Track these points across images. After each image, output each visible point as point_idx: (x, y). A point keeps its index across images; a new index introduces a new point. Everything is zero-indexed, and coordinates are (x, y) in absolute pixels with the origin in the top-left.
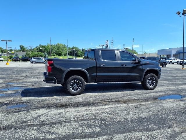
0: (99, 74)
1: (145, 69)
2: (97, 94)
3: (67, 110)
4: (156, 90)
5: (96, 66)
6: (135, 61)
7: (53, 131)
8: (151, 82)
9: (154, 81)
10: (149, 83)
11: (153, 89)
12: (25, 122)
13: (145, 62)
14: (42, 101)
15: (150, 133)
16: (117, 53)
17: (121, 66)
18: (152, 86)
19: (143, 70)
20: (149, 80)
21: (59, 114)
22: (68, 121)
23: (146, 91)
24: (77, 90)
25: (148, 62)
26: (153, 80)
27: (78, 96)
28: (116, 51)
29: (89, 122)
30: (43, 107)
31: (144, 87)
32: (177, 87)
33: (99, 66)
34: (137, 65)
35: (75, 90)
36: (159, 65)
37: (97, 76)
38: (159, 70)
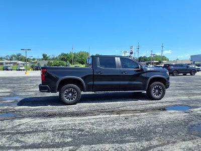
0: (96, 83)
1: (149, 78)
2: (94, 104)
3: (52, 119)
4: (163, 100)
5: (92, 74)
6: (138, 68)
7: (22, 140)
8: (157, 91)
9: (161, 90)
10: (155, 92)
11: (160, 99)
12: (3, 130)
13: (149, 69)
14: (34, 110)
15: (121, 145)
16: (118, 60)
17: (121, 74)
18: (159, 95)
19: (147, 78)
20: (155, 88)
21: (41, 123)
22: (45, 131)
23: (151, 101)
24: (72, 99)
25: (153, 69)
26: (159, 90)
27: (72, 106)
28: (116, 58)
29: (65, 132)
30: (30, 116)
31: (149, 97)
32: (190, 97)
33: (96, 74)
34: (140, 72)
35: (70, 100)
36: (167, 73)
37: (94, 85)
38: (167, 78)
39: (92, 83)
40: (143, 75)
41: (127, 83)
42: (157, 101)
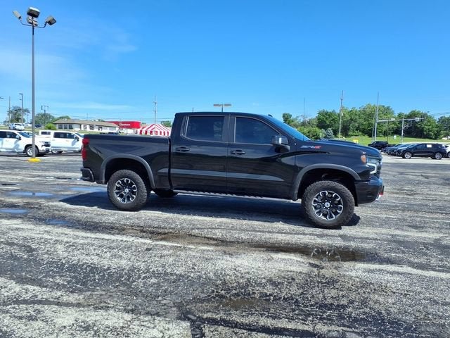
4: (346, 230)
5: (168, 150)
8: (328, 205)
9: (339, 203)
13: (305, 147)
17: (230, 155)
18: (331, 217)
19: (296, 169)
25: (318, 147)
33: (176, 151)
35: (124, 200)
36: (363, 157)
37: (172, 176)
38: (360, 174)
39: (166, 170)
40: (284, 160)
42: (319, 231)
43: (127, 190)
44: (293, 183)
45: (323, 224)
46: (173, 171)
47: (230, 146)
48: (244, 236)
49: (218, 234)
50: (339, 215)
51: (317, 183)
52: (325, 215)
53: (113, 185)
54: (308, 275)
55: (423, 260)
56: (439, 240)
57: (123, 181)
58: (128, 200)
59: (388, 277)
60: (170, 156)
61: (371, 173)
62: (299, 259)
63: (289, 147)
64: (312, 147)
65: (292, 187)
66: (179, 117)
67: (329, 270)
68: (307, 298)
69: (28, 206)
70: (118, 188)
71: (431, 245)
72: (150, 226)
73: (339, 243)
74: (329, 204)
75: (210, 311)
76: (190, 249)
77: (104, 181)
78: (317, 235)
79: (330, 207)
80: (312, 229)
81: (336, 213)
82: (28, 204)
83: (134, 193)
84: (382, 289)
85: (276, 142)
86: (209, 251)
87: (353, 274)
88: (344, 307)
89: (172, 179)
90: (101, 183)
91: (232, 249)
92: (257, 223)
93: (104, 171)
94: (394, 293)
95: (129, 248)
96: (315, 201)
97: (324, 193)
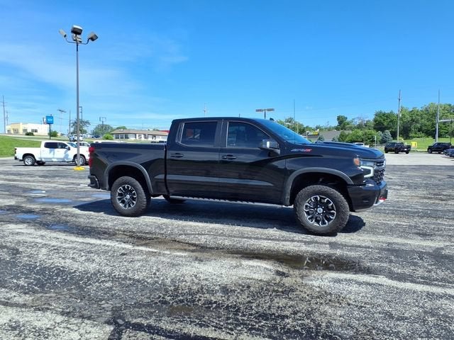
1: (292, 171)
4: (342, 238)
5: (163, 157)
8: (320, 210)
9: (331, 209)
11: (333, 234)
13: (295, 150)
17: (221, 159)
18: (324, 223)
19: (286, 173)
20: (311, 203)
25: (309, 150)
33: (171, 158)
35: (125, 206)
36: (356, 160)
37: (168, 182)
38: (351, 178)
39: (161, 176)
40: (275, 163)
41: (236, 181)
42: (310, 237)
43: (128, 196)
44: (283, 188)
45: (315, 231)
46: (169, 177)
47: (222, 151)
48: (227, 242)
49: (202, 240)
50: (332, 221)
51: (309, 187)
52: (317, 221)
53: (116, 191)
54: (268, 283)
55: (407, 271)
56: (442, 249)
57: (124, 188)
58: (130, 206)
59: (354, 288)
60: (165, 162)
61: (365, 176)
62: (268, 267)
63: (278, 151)
64: (303, 150)
65: (282, 192)
66: (176, 123)
67: (293, 278)
68: (251, 307)
69: (43, 212)
70: (120, 195)
71: (429, 254)
72: (141, 232)
73: (325, 250)
74: (322, 210)
75: (142, 317)
76: (164, 255)
77: (107, 187)
78: (306, 243)
79: (323, 213)
80: (304, 236)
81: (329, 220)
82: (44, 209)
83: (134, 199)
84: (339, 300)
85: (264, 146)
86: (182, 257)
87: (316, 283)
88: (283, 317)
89: (168, 184)
90: (105, 189)
91: (206, 255)
92: (249, 229)
93: (107, 178)
94: (349, 305)
95: (105, 252)
96: (306, 206)
97: (316, 198)
